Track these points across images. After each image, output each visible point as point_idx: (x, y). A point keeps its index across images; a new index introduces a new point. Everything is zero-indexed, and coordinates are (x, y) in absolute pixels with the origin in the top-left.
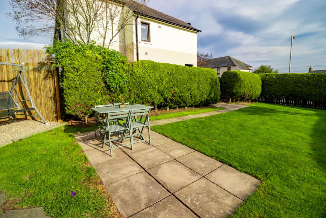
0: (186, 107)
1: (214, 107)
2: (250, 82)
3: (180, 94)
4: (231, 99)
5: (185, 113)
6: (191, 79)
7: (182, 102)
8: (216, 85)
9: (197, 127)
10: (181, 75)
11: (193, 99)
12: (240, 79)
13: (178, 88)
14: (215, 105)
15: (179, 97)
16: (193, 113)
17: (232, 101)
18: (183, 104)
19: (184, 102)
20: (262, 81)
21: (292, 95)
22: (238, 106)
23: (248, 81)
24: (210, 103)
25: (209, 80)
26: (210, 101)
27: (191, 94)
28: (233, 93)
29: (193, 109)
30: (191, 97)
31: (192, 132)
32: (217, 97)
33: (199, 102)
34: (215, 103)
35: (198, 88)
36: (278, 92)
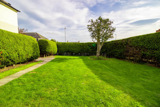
0: (14, 65)
1: (37, 61)
2: (53, 46)
3: (8, 55)
4: (45, 55)
5: (14, 70)
6: (17, 42)
7: (10, 61)
8: (37, 47)
9: (32, 81)
10: (7, 38)
11: (21, 58)
12: (49, 44)
13: (5, 50)
14: (37, 60)
15: (7, 57)
16: (23, 68)
17: (45, 56)
18: (11, 63)
19: (12, 61)
20: (57, 45)
21: (68, 51)
22: (50, 58)
23: (52, 45)
24: (34, 59)
25: (31, 44)
26: (34, 58)
27: (18, 54)
28: (46, 52)
29: (21, 65)
30: (19, 56)
31: (32, 89)
32: (38, 54)
33: (26, 60)
34: (37, 58)
35: (24, 49)
36: (64, 50)
